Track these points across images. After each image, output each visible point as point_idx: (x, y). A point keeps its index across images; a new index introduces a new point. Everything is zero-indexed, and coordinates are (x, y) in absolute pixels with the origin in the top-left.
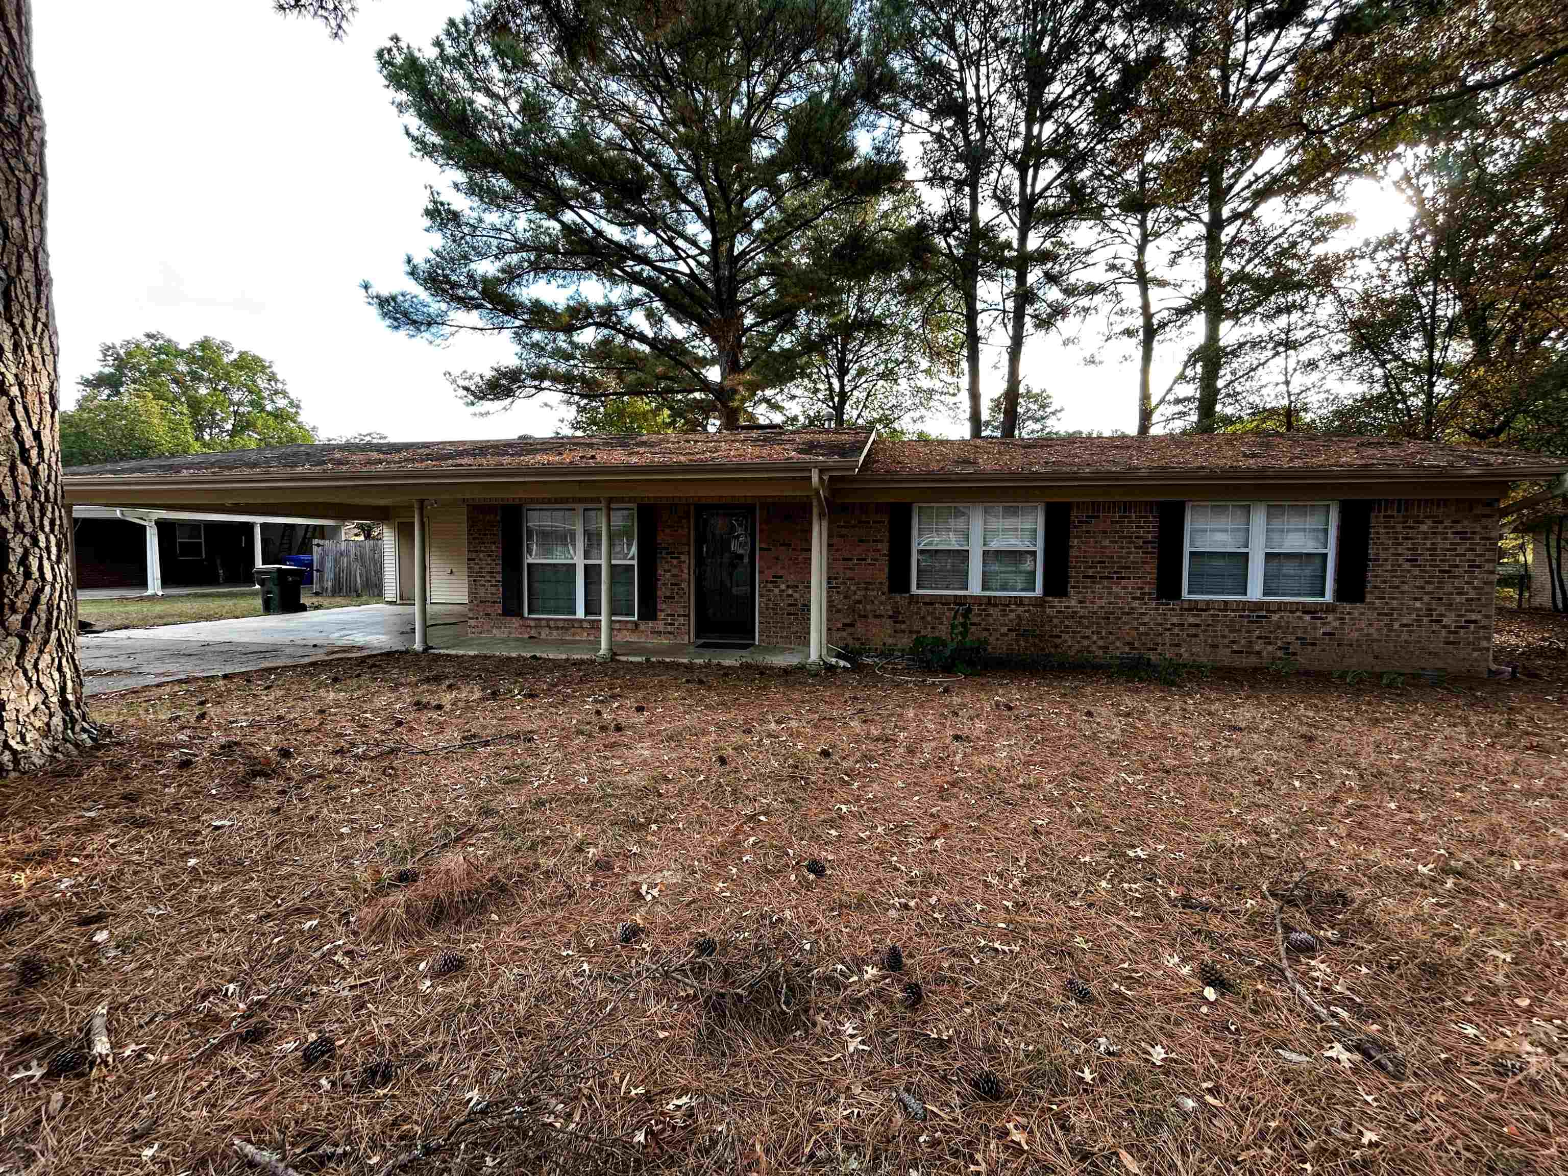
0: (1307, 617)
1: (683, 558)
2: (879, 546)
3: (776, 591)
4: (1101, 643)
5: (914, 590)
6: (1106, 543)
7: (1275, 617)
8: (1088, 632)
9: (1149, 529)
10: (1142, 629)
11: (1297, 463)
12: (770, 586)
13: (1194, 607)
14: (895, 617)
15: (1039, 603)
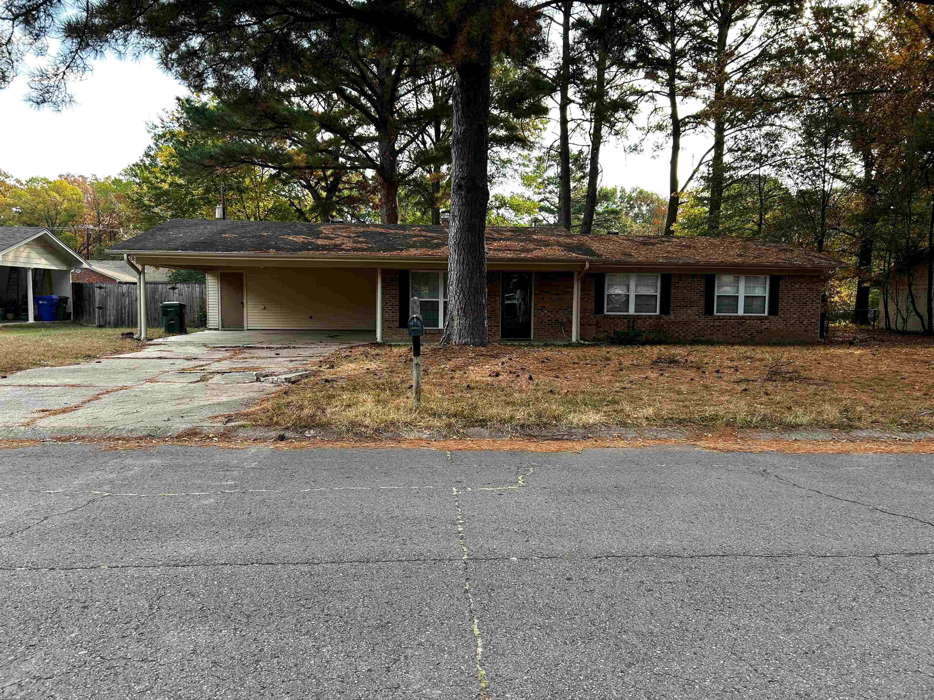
0: (759, 322)
1: (497, 298)
2: (590, 293)
3: (543, 314)
4: (683, 334)
5: (606, 313)
6: (685, 291)
7: (748, 322)
8: (678, 330)
9: (701, 286)
10: (699, 328)
11: (755, 261)
12: (540, 311)
13: (718, 318)
14: (597, 325)
15: (657, 317)
